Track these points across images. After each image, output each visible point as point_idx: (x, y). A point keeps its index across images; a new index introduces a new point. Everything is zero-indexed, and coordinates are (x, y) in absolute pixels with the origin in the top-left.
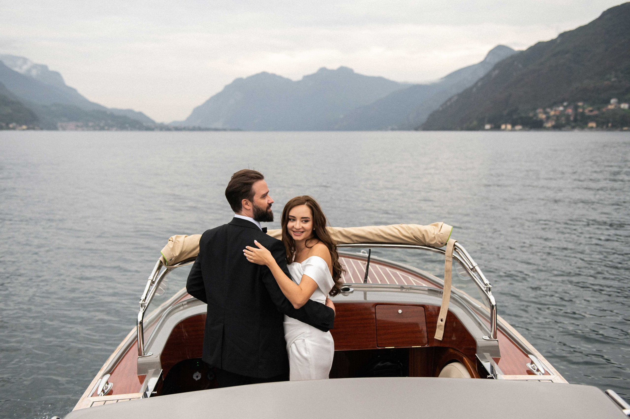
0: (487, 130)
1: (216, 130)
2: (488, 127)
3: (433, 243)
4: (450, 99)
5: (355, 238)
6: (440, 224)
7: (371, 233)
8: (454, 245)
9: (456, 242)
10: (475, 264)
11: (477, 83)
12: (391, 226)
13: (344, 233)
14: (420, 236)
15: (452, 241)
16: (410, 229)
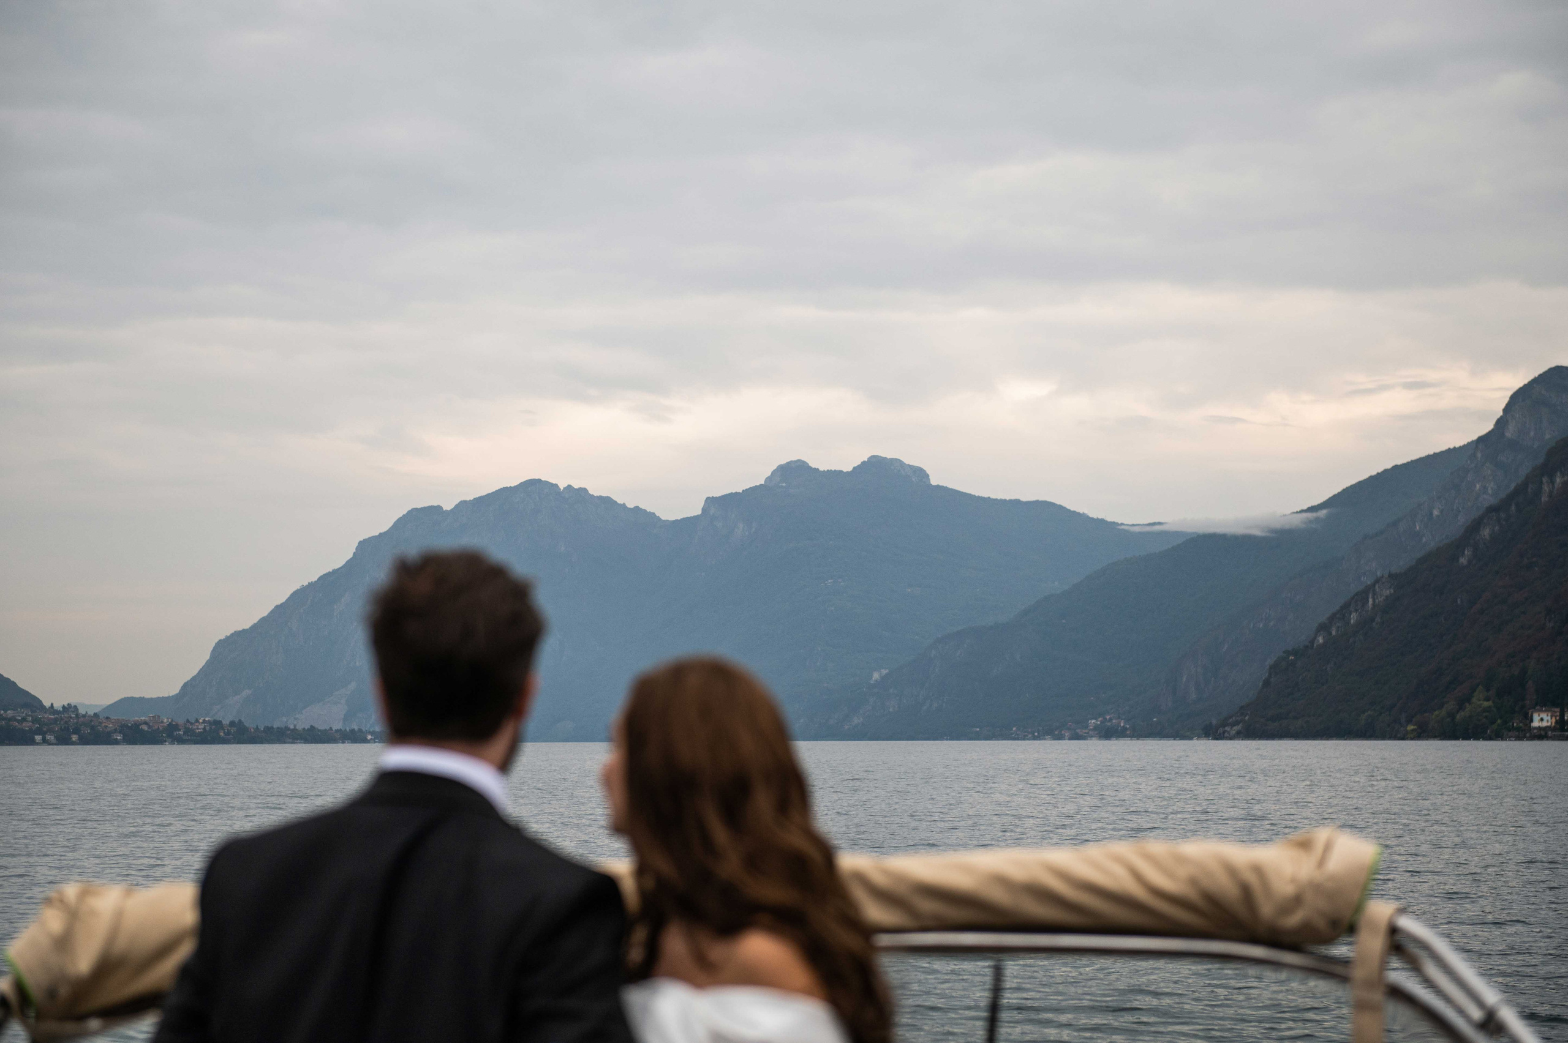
0: (1542, 735)
1: (314, 736)
2: (1542, 719)
3: (1293, 920)
4: (1361, 597)
5: (928, 906)
6: (1322, 835)
7: (1003, 881)
8: (1393, 931)
9: (1402, 911)
10: (1491, 996)
11: (1475, 526)
12: (1094, 851)
13: (879, 879)
14: (1227, 888)
15: (1381, 910)
16: (1181, 860)
